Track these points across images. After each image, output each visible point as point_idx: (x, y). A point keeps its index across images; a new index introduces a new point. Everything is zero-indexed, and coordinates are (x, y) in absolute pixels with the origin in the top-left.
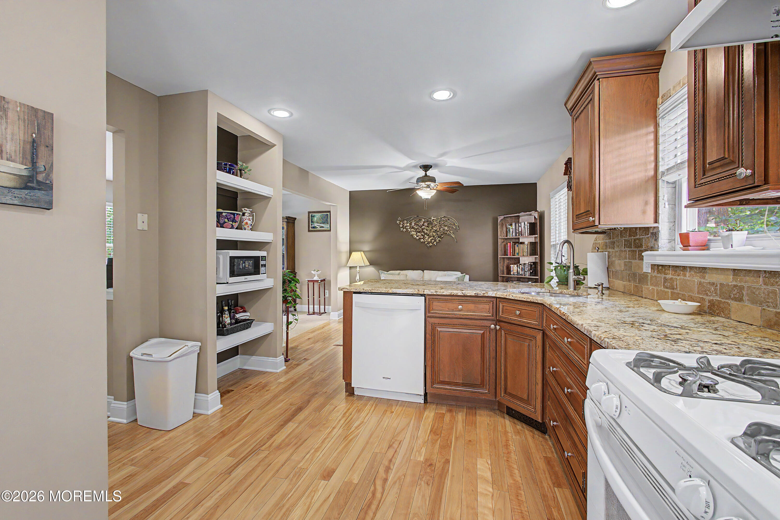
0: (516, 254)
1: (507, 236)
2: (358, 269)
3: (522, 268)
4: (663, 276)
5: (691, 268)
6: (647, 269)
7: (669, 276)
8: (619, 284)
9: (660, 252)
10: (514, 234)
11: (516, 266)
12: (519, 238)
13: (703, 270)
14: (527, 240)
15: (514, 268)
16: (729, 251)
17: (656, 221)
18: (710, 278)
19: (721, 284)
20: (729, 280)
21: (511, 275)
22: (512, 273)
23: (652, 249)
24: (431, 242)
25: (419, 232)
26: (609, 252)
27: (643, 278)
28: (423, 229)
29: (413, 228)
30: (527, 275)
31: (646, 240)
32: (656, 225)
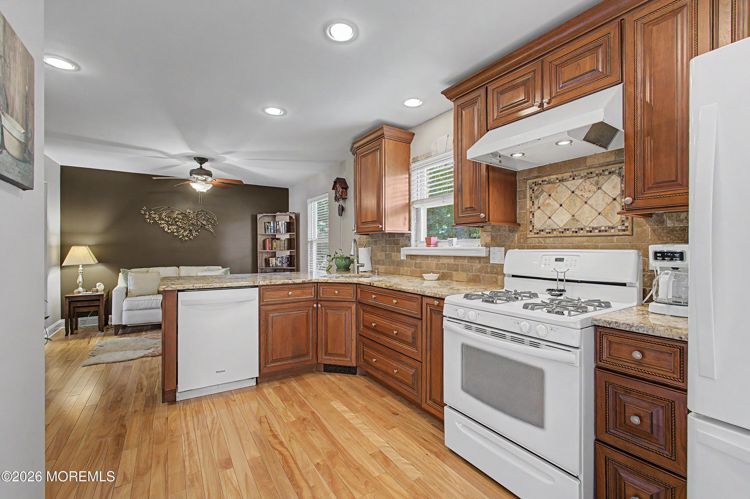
0: (273, 249)
1: (265, 233)
2: (81, 268)
3: (280, 261)
4: (414, 261)
5: (432, 256)
6: (403, 258)
7: (418, 261)
8: (382, 268)
9: (412, 248)
10: (272, 231)
11: (274, 259)
12: (275, 235)
13: (438, 257)
14: (284, 236)
15: (273, 261)
16: (452, 247)
17: (410, 230)
18: (442, 261)
19: (448, 264)
20: (452, 261)
21: (270, 267)
22: (271, 265)
23: (406, 246)
24: (187, 236)
25: (171, 225)
26: (372, 248)
27: (401, 263)
28: (176, 222)
29: (163, 219)
30: (285, 266)
31: (402, 241)
32: (409, 232)
